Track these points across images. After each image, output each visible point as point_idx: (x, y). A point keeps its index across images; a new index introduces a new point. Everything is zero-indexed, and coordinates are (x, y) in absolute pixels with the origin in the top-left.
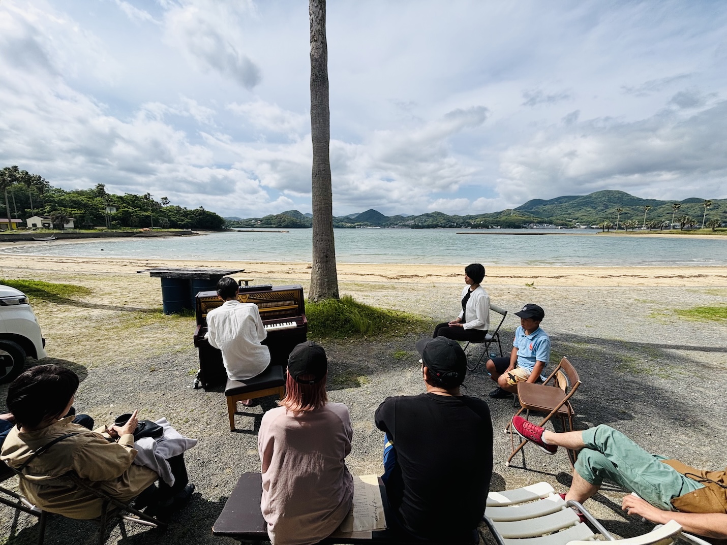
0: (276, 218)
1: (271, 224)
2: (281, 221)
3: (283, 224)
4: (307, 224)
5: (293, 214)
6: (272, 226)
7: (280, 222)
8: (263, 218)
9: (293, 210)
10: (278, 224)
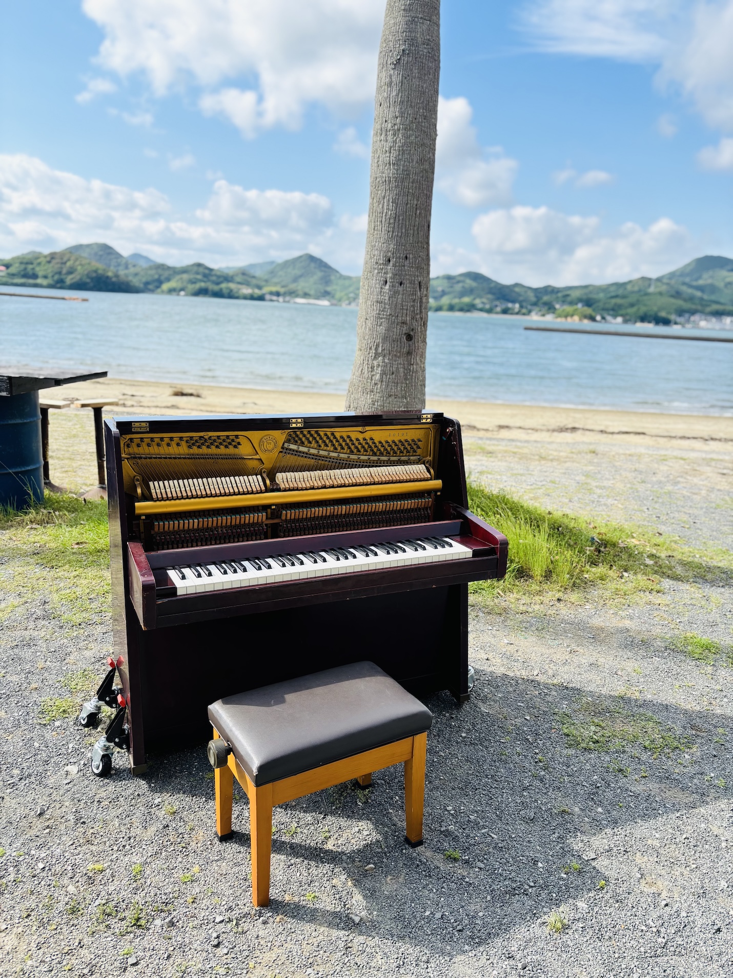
0: (49, 262)
1: (35, 276)
2: (64, 271)
3: (69, 280)
4: (136, 282)
5: (96, 254)
6: (39, 281)
7: (60, 273)
8: (13, 259)
9: (96, 244)
10: (56, 277)
